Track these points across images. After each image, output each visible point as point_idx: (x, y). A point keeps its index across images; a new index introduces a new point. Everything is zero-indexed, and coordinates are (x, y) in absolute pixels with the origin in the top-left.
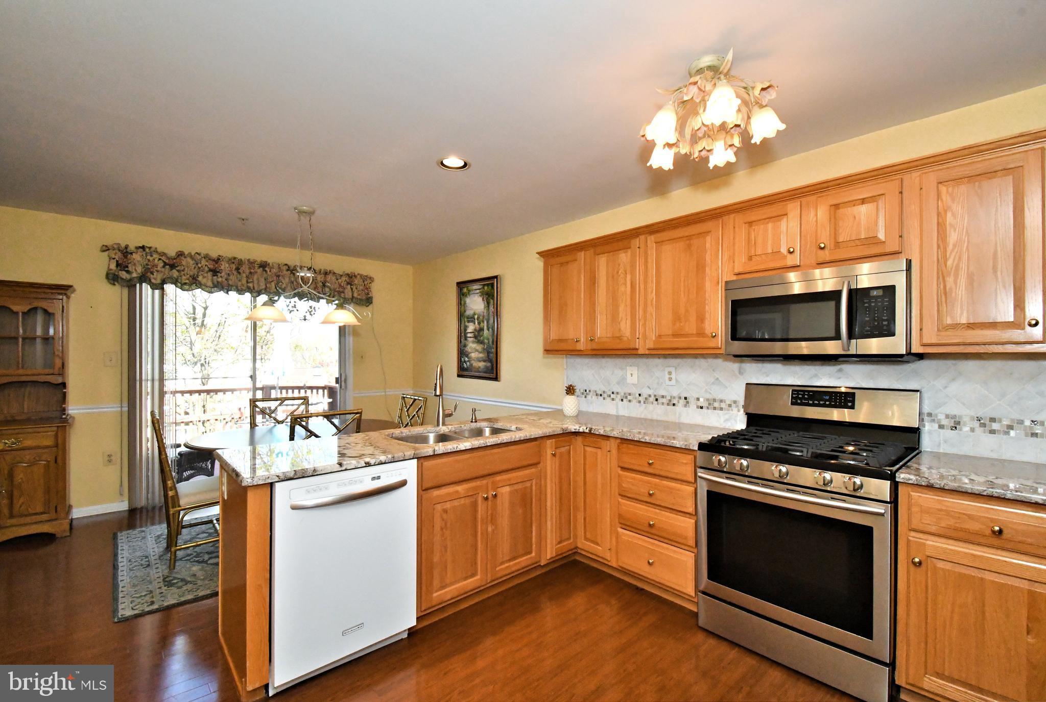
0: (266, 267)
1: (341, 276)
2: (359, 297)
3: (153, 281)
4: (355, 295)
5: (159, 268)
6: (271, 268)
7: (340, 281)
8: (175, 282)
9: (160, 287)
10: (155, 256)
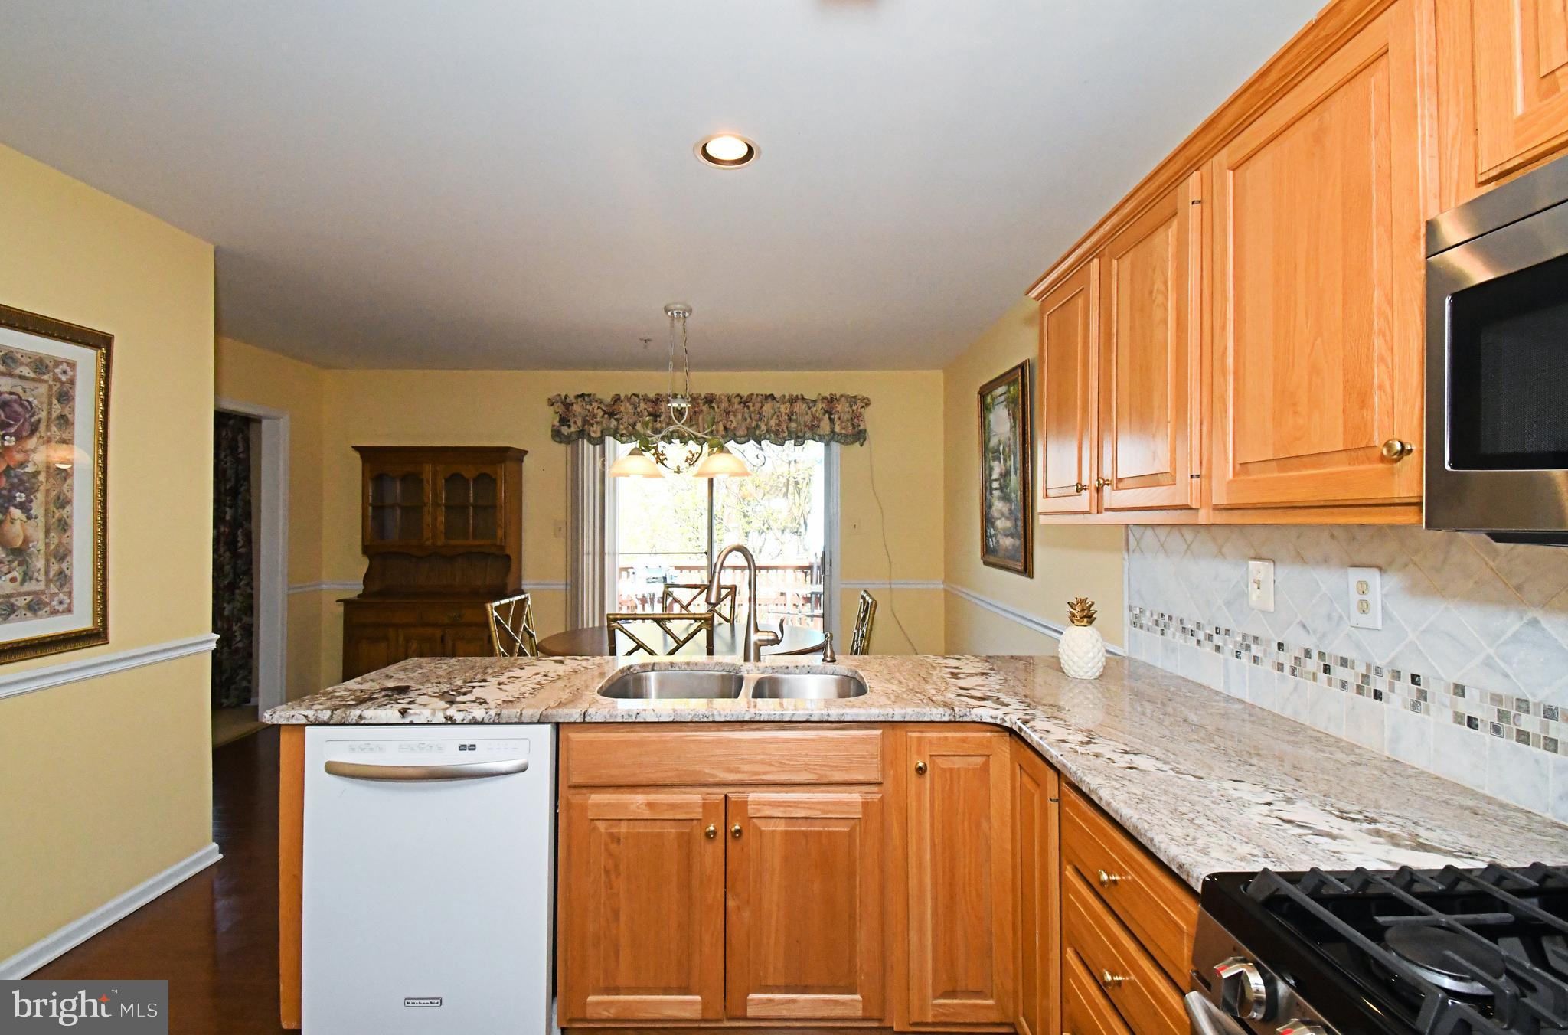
0: (712, 402)
1: (815, 402)
2: (843, 431)
3: (593, 434)
4: (837, 429)
5: (599, 419)
6: (720, 402)
7: (814, 409)
8: (615, 434)
9: (601, 441)
10: (594, 404)
